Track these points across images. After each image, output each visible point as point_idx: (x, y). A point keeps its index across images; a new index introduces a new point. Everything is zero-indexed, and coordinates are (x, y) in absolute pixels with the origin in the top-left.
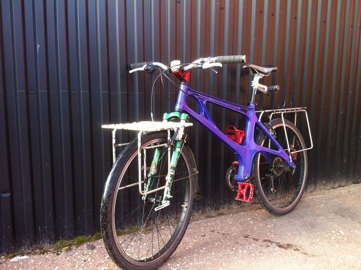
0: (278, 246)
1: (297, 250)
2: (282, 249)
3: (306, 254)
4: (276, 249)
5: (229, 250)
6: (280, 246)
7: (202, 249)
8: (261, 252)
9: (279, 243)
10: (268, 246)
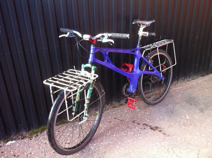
0: (150, 128)
1: (160, 131)
2: (152, 131)
3: (165, 134)
4: (149, 131)
5: (123, 133)
6: (152, 128)
7: (108, 132)
8: (140, 133)
9: (151, 126)
10: (145, 129)
